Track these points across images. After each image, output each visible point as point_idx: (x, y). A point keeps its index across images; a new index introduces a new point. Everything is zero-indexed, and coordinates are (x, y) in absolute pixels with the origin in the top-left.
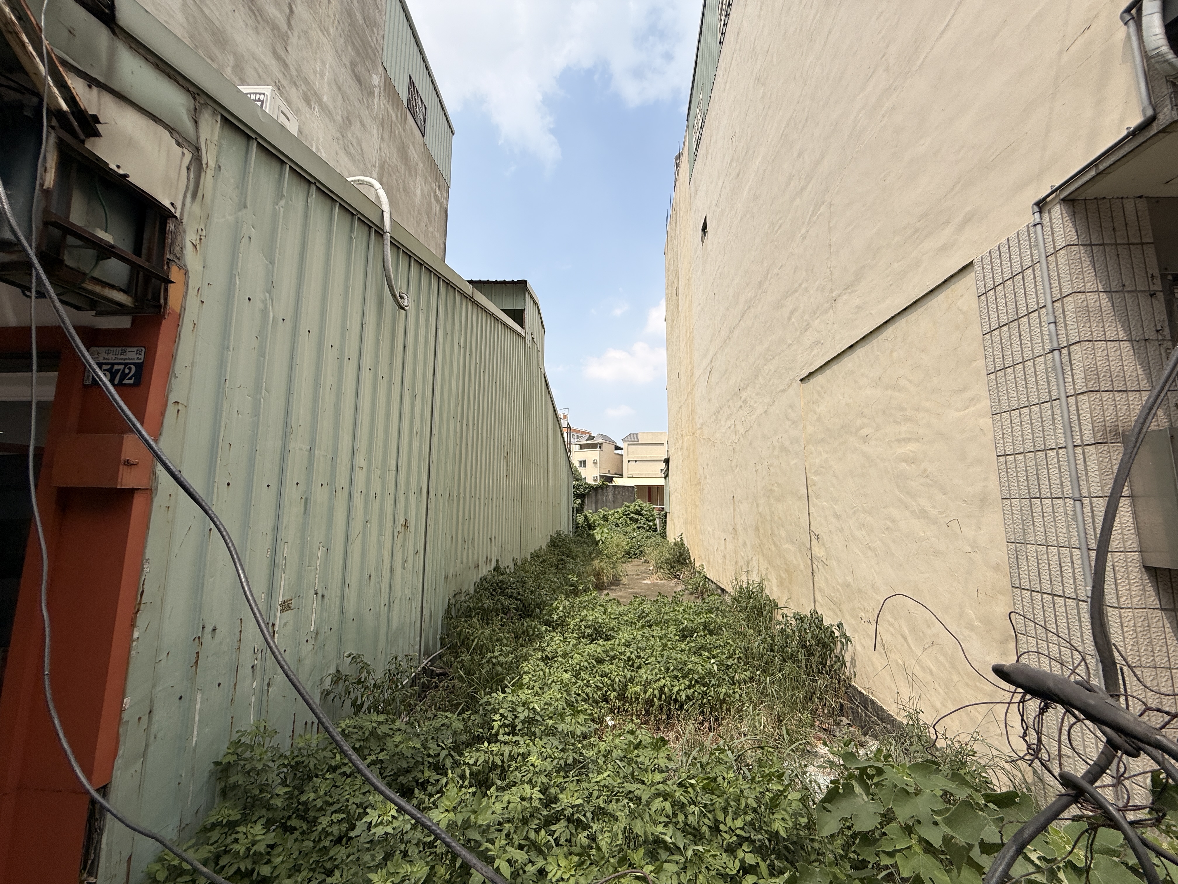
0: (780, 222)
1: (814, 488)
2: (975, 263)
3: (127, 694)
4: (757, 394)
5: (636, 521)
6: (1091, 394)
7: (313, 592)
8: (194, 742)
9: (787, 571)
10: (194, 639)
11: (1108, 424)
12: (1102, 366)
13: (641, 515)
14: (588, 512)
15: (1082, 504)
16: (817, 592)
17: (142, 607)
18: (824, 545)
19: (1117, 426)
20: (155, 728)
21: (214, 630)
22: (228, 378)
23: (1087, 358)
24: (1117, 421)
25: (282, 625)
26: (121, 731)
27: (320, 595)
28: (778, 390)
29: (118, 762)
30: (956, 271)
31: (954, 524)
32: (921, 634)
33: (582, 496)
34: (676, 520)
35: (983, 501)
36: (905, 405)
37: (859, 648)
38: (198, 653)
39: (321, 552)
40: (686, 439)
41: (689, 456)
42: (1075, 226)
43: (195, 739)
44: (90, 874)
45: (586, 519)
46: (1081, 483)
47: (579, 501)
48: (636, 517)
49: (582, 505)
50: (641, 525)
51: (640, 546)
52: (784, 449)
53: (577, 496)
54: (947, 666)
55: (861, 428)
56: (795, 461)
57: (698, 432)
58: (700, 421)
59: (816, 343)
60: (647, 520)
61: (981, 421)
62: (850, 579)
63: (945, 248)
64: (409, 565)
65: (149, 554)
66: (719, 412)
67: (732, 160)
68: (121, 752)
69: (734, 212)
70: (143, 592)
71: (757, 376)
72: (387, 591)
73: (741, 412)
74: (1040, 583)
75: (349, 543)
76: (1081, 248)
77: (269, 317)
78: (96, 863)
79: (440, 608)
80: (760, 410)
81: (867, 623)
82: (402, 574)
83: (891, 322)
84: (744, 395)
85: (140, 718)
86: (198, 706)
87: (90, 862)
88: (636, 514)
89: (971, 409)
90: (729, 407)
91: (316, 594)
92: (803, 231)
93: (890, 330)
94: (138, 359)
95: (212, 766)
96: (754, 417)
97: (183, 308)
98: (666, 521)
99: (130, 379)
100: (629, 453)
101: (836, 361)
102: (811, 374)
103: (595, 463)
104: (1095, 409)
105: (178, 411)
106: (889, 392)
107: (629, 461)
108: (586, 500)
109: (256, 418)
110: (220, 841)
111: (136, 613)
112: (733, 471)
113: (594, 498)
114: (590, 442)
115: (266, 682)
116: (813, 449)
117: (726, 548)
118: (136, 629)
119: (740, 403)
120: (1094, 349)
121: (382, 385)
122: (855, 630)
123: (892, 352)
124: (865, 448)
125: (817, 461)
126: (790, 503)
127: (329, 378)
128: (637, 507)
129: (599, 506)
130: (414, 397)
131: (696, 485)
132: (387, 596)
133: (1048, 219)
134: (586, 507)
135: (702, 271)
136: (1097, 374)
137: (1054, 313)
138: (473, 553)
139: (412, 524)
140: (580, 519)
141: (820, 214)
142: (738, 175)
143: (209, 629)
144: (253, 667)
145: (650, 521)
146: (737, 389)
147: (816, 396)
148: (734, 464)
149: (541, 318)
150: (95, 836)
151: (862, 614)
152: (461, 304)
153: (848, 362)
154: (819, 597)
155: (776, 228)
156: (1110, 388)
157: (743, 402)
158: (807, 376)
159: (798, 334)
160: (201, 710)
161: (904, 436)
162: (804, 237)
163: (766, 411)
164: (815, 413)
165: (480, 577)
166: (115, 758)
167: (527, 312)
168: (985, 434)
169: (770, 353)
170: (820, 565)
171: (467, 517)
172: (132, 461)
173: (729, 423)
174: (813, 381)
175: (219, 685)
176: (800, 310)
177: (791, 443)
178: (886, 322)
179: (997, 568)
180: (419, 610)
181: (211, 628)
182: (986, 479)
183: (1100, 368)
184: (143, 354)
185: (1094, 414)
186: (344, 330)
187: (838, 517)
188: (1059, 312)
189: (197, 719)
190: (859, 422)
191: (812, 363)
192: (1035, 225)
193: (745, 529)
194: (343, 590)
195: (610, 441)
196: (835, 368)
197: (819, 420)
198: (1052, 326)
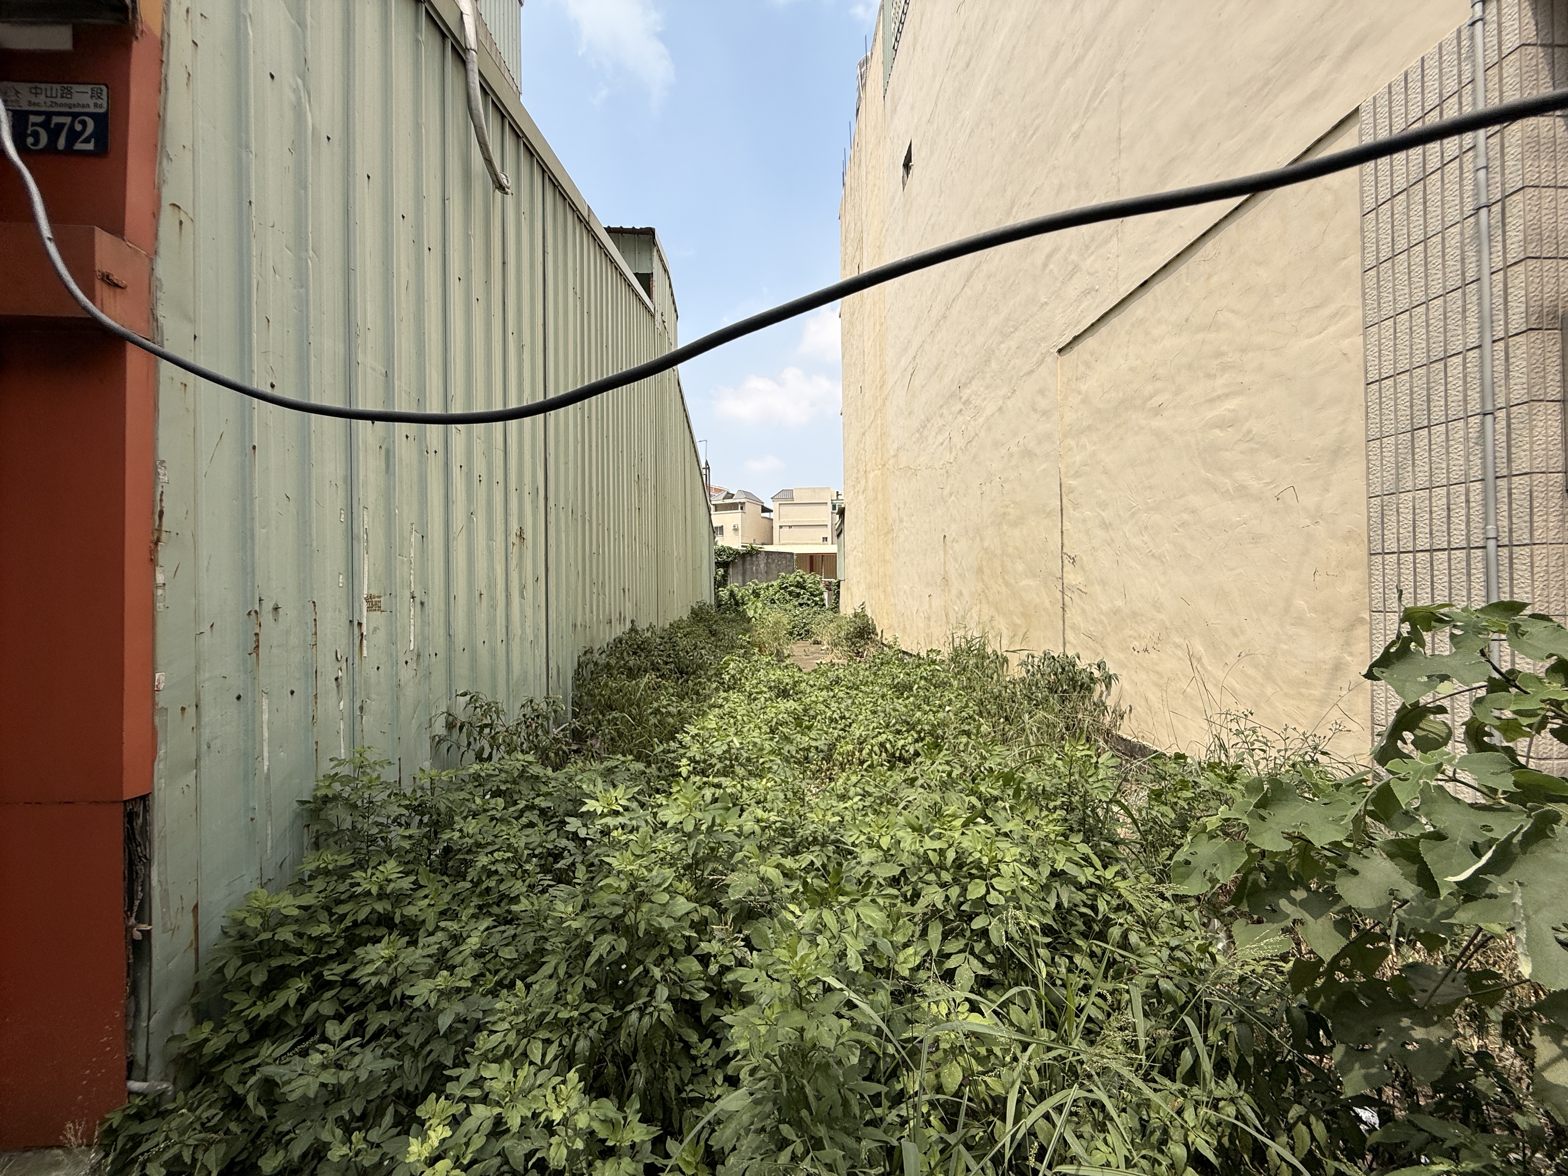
0: (1037, 122)
1: (1071, 496)
2: (1362, 109)
3: (160, 668)
4: (987, 388)
5: (798, 595)
6: (1530, 262)
7: (409, 595)
8: (266, 768)
9: (1024, 615)
10: (249, 614)
11: (1546, 303)
12: (1547, 221)
13: (803, 588)
14: (733, 585)
15: (1495, 418)
16: (1068, 632)
17: (164, 536)
18: (1082, 568)
19: (1557, 306)
20: (206, 733)
21: (276, 609)
22: (253, 201)
23: (1530, 210)
24: (1557, 299)
25: (371, 629)
26: (157, 720)
27: (418, 600)
28: (1022, 374)
29: (160, 767)
30: (1329, 128)
31: (1289, 495)
32: (1223, 648)
33: (724, 565)
34: (855, 590)
35: (1337, 452)
36: (1224, 348)
37: (1127, 686)
38: (257, 634)
39: (414, 538)
40: (871, 475)
41: (876, 498)
42: (1535, 14)
43: (266, 763)
44: (139, 920)
45: (732, 594)
46: (1497, 390)
47: (721, 571)
48: (798, 590)
49: (725, 577)
50: (805, 601)
51: (805, 624)
52: (1028, 454)
53: (719, 565)
54: (1260, 680)
55: (1151, 398)
56: (1044, 466)
57: (892, 461)
58: (895, 446)
59: (1086, 293)
60: (812, 595)
61: (1346, 343)
62: (1119, 603)
63: (1315, 97)
64: (529, 593)
65: (163, 452)
66: (924, 427)
67: (959, 43)
68: (161, 753)
69: (959, 125)
70: (161, 513)
71: (988, 361)
72: (504, 623)
73: (960, 419)
74: (1415, 539)
75: (451, 537)
76: (1540, 49)
77: (306, 121)
78: (147, 906)
79: (569, 665)
80: (990, 408)
81: (1141, 653)
82: (521, 605)
83: (1213, 233)
84: (966, 393)
85: (183, 709)
86: (265, 717)
87: (137, 903)
88: (797, 587)
89: (1332, 330)
90: (941, 415)
91: (413, 597)
92: (1075, 127)
93: (1209, 246)
94: (96, 105)
95: (296, 805)
96: (981, 420)
97: (165, 31)
98: (838, 593)
99: (87, 141)
100: (781, 515)
101: (1117, 312)
102: (1076, 338)
103: (736, 530)
104: (1532, 282)
105: (181, 223)
106: (1200, 336)
107: (781, 527)
108: (731, 571)
109: (303, 291)
110: (329, 889)
111: (156, 544)
112: (945, 502)
113: (741, 568)
114: (728, 501)
115: (358, 704)
116: (1073, 443)
117: (930, 606)
118: (158, 569)
119: (959, 406)
120: (1540, 198)
121: (478, 311)
122: (1123, 666)
123: (1210, 277)
124: (1157, 423)
125: (1078, 458)
126: (1034, 524)
127: (404, 272)
128: (798, 578)
129: (747, 578)
130: (521, 347)
131: (886, 534)
132: (504, 630)
133: (1495, 11)
134: (730, 579)
135: (903, 229)
136: (1540, 234)
137: (1487, 154)
138: (604, 603)
139: (528, 535)
140: (724, 593)
141: (1106, 95)
142: (968, 65)
143: (268, 606)
144: (337, 679)
145: (815, 596)
146: (955, 387)
147: (1082, 368)
148: (946, 492)
149: (672, 295)
150: (140, 867)
151: (1136, 644)
152: (574, 229)
153: (1138, 309)
154: (1070, 636)
155: (1031, 132)
156: (1553, 254)
157: (964, 404)
158: (1070, 343)
159: (1058, 284)
160: (270, 723)
161: (1219, 392)
162: (1076, 136)
163: (1000, 409)
164: (1080, 393)
165: (613, 637)
166: (153, 761)
167: (655, 278)
168: (1349, 361)
169: (1011, 323)
170: (1075, 597)
171: (594, 550)
172: (115, 278)
173: (940, 439)
174: (1079, 348)
175: (292, 692)
176: (1064, 250)
177: (1039, 443)
178: (1204, 235)
179: (1349, 536)
180: (544, 661)
181: (271, 605)
182: (1344, 422)
183: (1544, 226)
184: (104, 96)
185: (1531, 289)
186: (419, 198)
187: (1105, 526)
188: (1495, 152)
189: (266, 734)
190: (1149, 388)
191: (1078, 322)
192: (1473, 24)
193: (962, 576)
194: (448, 604)
195: (756, 501)
196: (1115, 321)
197: (1085, 401)
198: (1482, 174)
